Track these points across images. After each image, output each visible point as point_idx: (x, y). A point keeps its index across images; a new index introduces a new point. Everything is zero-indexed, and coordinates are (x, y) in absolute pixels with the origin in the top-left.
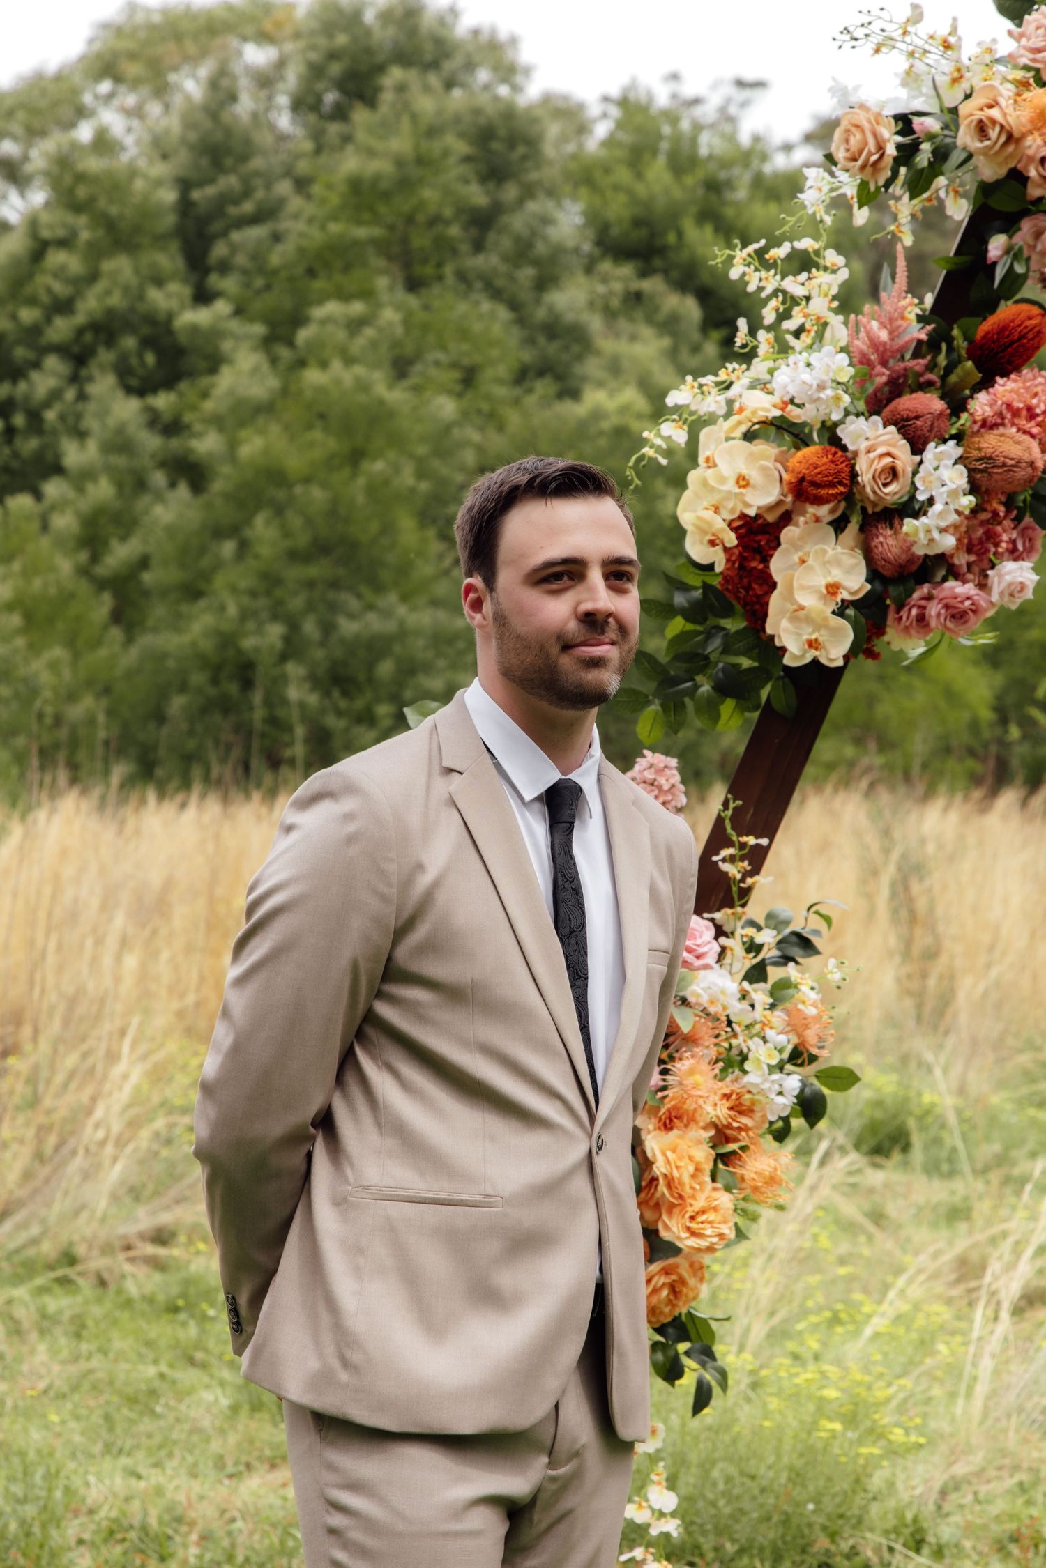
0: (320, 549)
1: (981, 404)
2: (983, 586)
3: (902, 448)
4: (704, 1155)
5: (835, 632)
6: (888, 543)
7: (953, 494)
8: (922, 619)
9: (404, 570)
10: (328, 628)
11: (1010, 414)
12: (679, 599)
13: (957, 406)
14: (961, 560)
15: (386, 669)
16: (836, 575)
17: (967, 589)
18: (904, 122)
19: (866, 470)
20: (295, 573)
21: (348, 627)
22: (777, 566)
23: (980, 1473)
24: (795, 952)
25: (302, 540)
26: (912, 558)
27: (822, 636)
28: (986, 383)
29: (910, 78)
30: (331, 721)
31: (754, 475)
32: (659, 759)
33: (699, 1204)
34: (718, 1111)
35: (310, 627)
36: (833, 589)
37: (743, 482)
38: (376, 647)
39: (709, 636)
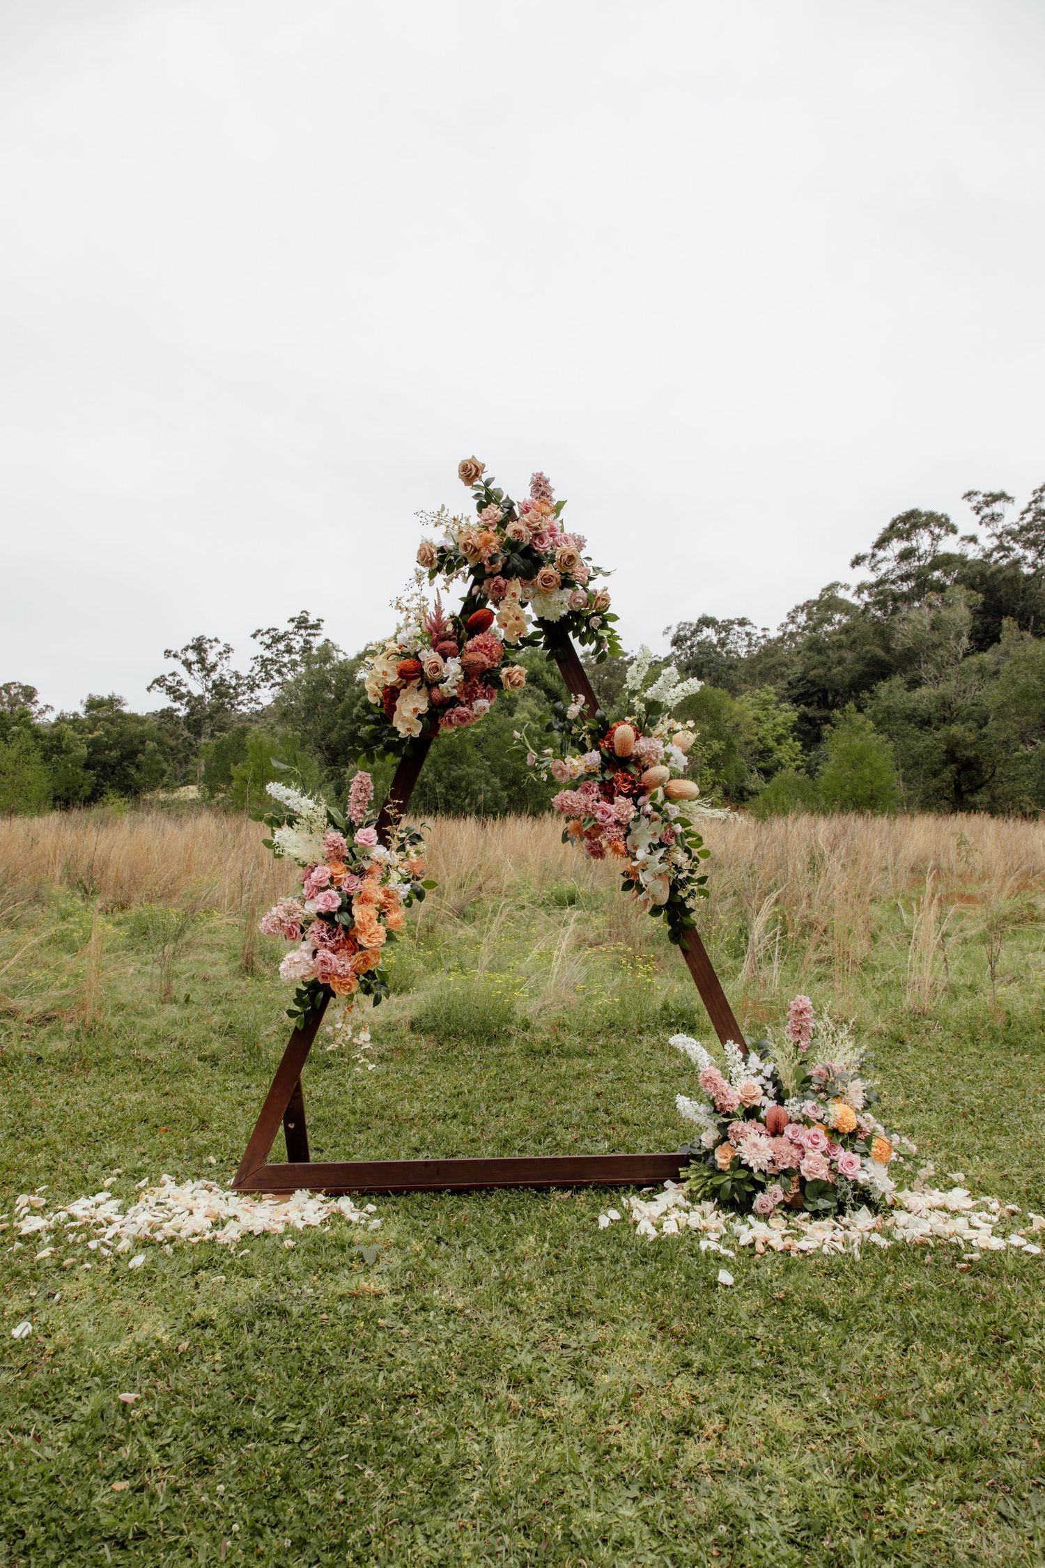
0: (448, 754)
1: (469, 645)
2: (471, 709)
3: (440, 660)
4: (374, 913)
5: (417, 725)
6: (435, 693)
7: (455, 674)
8: (450, 721)
9: (468, 759)
10: (449, 774)
11: (479, 647)
12: (370, 717)
13: (461, 644)
14: (463, 699)
15: (464, 784)
16: (417, 705)
17: (466, 709)
18: (442, 550)
19: (426, 668)
20: (440, 760)
21: (454, 774)
22: (398, 703)
23: (552, 1004)
24: (415, 840)
25: (443, 752)
26: (445, 699)
27: (412, 727)
28: (471, 637)
29: (447, 534)
30: (450, 798)
31: (389, 671)
32: (364, 774)
33: (372, 930)
34: (380, 897)
35: (444, 774)
36: (416, 710)
37: (385, 673)
38: (461, 778)
39: (383, 730)
